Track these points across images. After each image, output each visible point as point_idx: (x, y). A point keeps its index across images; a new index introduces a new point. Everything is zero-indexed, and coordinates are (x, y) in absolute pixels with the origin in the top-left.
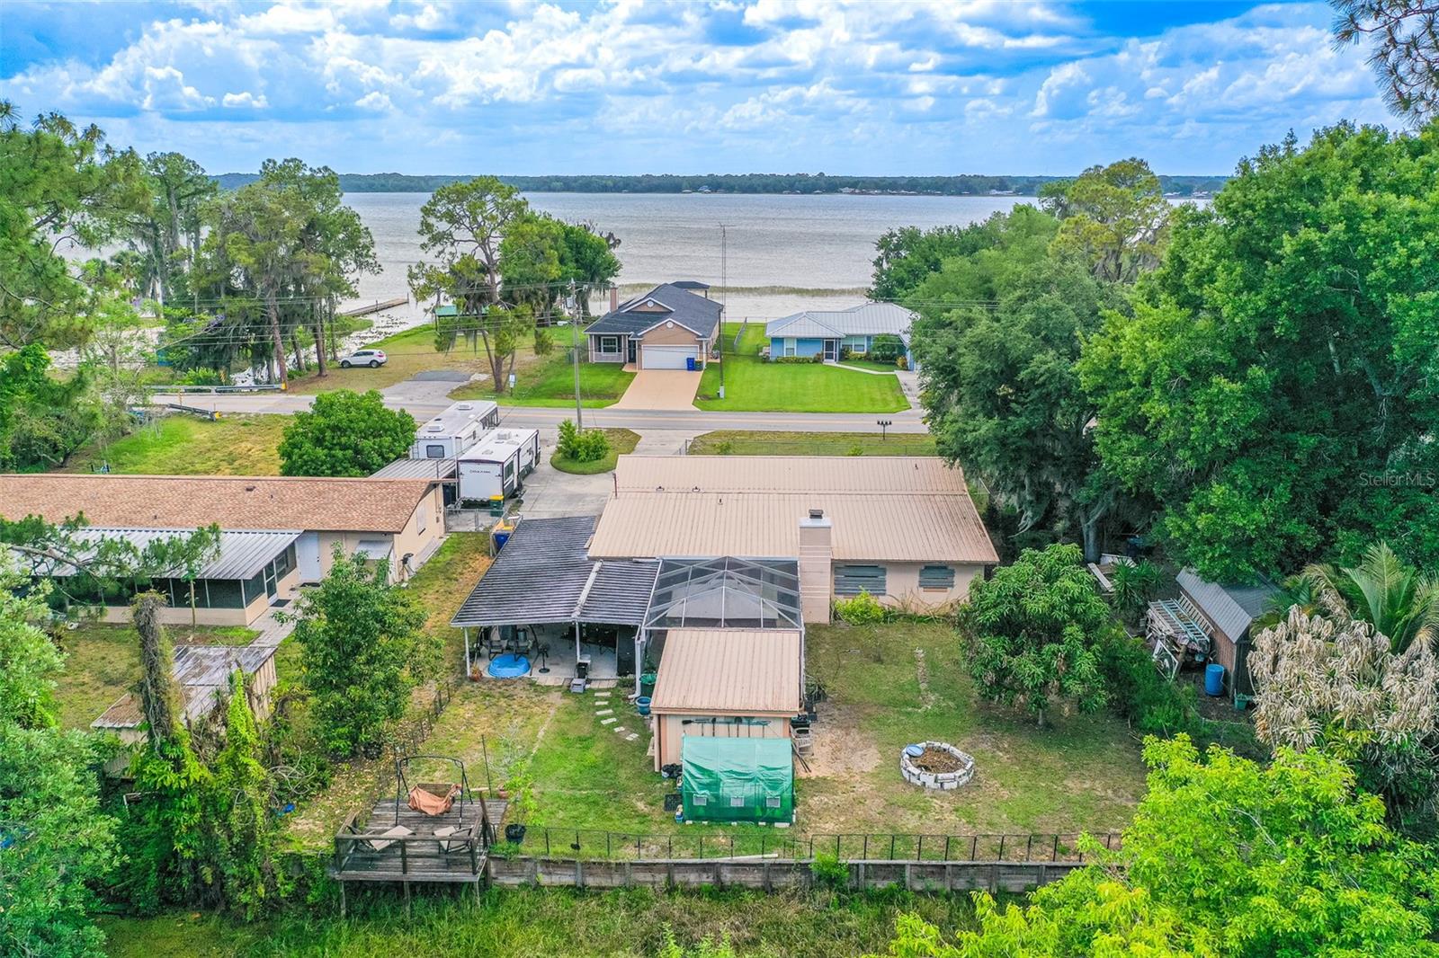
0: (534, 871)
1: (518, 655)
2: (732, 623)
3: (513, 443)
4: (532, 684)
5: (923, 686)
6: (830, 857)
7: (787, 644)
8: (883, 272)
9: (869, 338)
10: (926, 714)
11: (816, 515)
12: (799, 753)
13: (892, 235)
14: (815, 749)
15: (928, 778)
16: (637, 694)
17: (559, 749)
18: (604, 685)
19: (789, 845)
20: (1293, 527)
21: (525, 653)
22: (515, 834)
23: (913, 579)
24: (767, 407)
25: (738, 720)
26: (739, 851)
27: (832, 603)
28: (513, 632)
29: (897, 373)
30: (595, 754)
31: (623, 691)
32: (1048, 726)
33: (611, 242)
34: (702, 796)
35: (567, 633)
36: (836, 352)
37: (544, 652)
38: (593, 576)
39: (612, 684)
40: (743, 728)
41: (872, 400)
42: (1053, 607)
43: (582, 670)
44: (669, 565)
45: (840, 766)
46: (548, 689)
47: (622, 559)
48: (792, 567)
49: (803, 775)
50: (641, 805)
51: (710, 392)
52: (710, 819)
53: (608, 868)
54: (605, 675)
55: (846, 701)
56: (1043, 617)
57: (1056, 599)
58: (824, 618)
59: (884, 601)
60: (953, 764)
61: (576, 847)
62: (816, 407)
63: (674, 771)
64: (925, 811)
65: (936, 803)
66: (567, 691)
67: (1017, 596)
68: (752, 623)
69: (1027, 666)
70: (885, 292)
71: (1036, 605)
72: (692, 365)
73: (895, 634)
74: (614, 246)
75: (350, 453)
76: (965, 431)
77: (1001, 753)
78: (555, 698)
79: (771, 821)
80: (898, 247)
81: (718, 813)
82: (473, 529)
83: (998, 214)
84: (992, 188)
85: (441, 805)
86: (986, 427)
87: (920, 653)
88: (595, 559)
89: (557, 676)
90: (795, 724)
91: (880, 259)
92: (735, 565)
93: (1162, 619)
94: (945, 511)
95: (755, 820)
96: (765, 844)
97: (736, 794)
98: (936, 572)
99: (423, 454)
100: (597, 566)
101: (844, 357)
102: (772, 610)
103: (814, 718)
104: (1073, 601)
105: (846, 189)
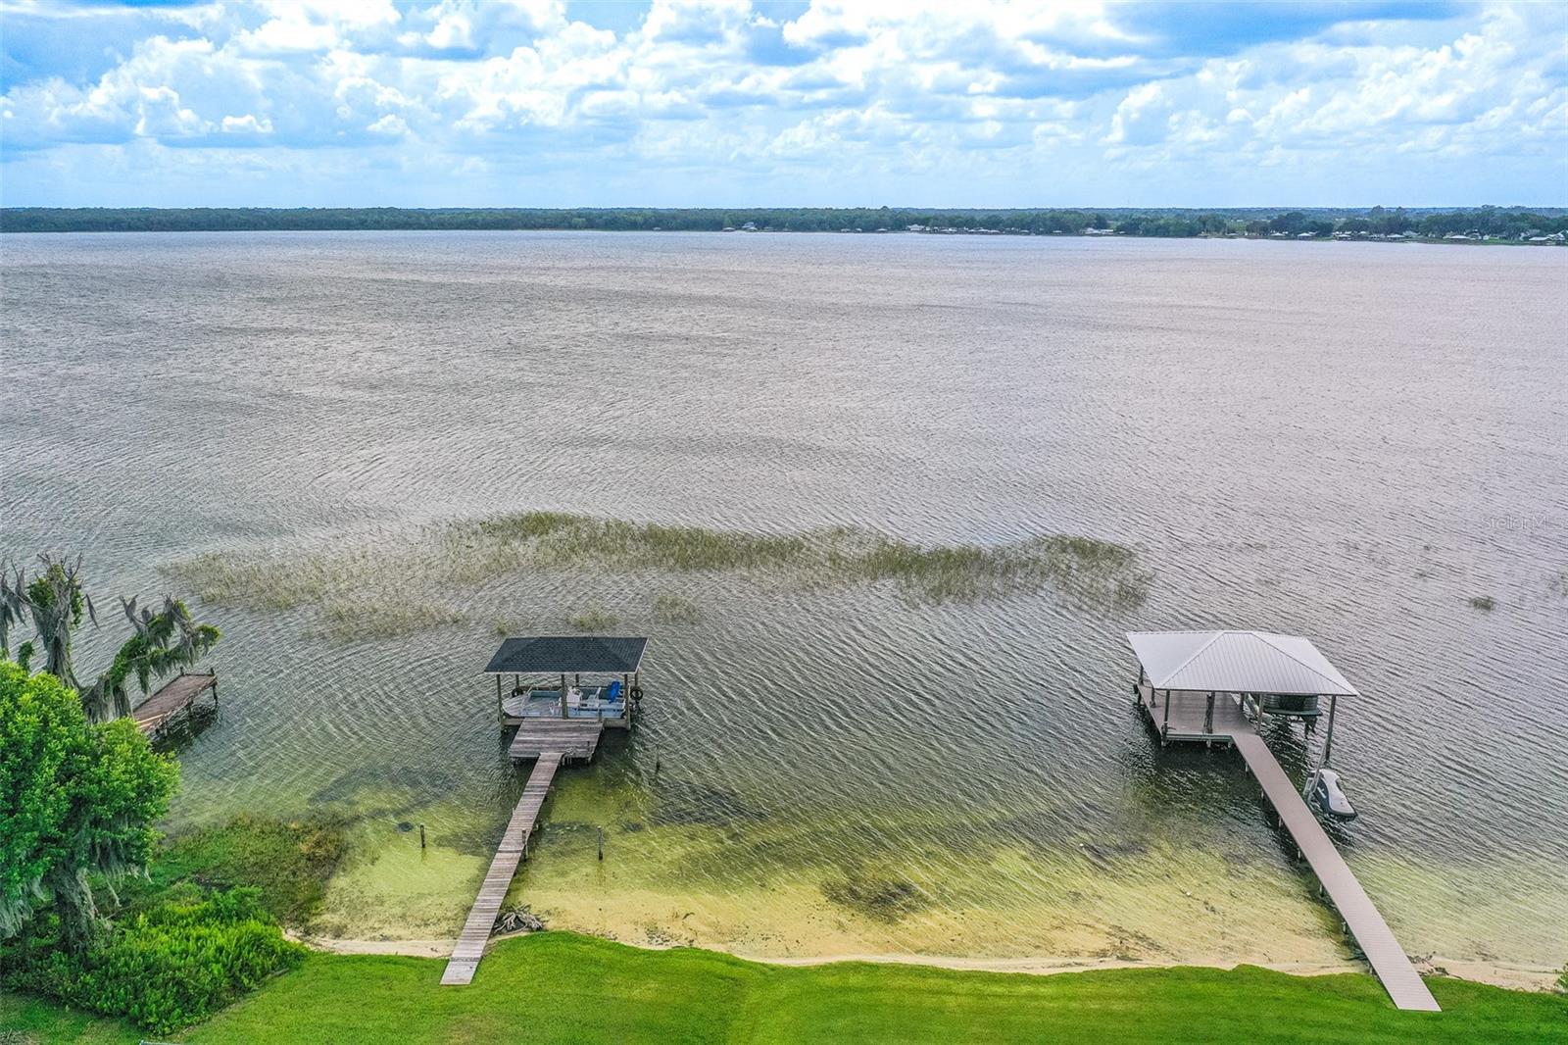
105: (916, 227)
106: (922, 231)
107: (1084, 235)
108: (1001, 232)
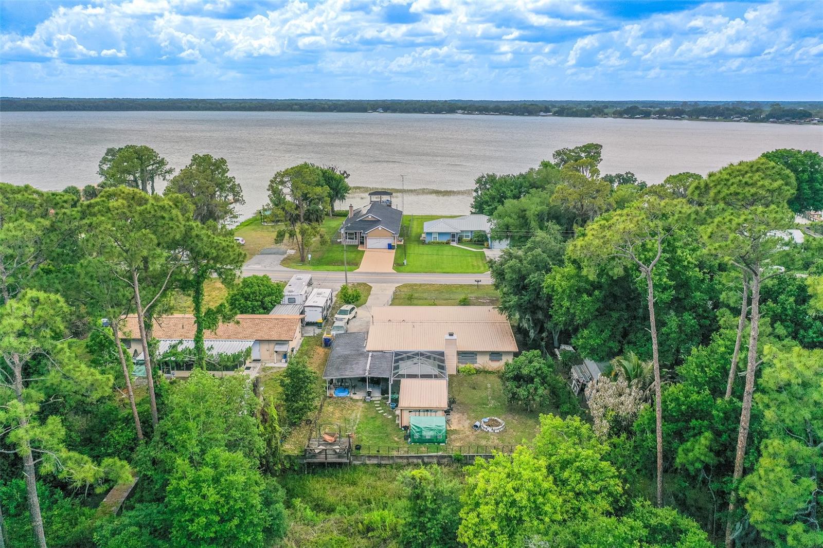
0: (364, 460)
1: (346, 388)
2: (423, 376)
3: (323, 297)
4: (351, 399)
5: (490, 398)
6: (458, 453)
7: (442, 384)
8: (478, 196)
9: (472, 231)
10: (490, 408)
11: (451, 335)
12: (448, 422)
13: (483, 177)
14: (452, 420)
15: (490, 429)
16: (390, 402)
17: (365, 421)
18: (377, 399)
19: (445, 451)
20: (611, 344)
21: (347, 387)
22: (358, 448)
23: (487, 358)
24: (426, 270)
25: (427, 411)
26: (429, 452)
27: (457, 367)
28: (342, 380)
29: (485, 250)
30: (378, 423)
31: (384, 401)
32: (531, 411)
33: (345, 175)
34: (417, 436)
35: (363, 380)
36: (456, 239)
37: (354, 387)
38: (370, 358)
39: (380, 398)
40: (429, 413)
41: (473, 266)
42: (531, 372)
43: (369, 394)
44: (397, 354)
45: (461, 426)
46: (357, 401)
47: (379, 351)
48: (442, 354)
49: (449, 428)
50: (396, 439)
51: (400, 262)
52: (420, 443)
53: (389, 458)
54: (377, 395)
55: (462, 403)
56: (528, 375)
57: (532, 369)
58: (455, 373)
59: (476, 366)
60: (498, 424)
61: (378, 451)
62: (448, 270)
63: (406, 428)
64: (488, 439)
65: (492, 437)
66: (364, 401)
67: (520, 368)
68: (429, 376)
69: (522, 392)
70: (480, 207)
71: (525, 371)
72: (390, 247)
73: (480, 378)
74: (347, 177)
75: (260, 303)
76: (506, 302)
77: (514, 420)
78: (360, 403)
79: (439, 443)
80: (486, 183)
81: (422, 441)
82: (312, 335)
83: (532, 169)
84: (541, 111)
85: (333, 439)
86: (514, 299)
87: (489, 385)
88: (369, 351)
89: (359, 396)
90: (445, 412)
91: (477, 189)
92: (422, 354)
93: (575, 373)
94: (500, 330)
95: (434, 443)
96: (438, 450)
97: (428, 435)
98: (495, 355)
99: (287, 302)
100: (370, 354)
101: (460, 241)
102: (436, 371)
103: (452, 410)
104: (537, 370)
105: (460, 111)
106: (463, 113)
107: (539, 115)
108: (500, 114)
